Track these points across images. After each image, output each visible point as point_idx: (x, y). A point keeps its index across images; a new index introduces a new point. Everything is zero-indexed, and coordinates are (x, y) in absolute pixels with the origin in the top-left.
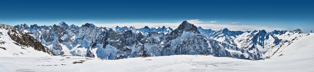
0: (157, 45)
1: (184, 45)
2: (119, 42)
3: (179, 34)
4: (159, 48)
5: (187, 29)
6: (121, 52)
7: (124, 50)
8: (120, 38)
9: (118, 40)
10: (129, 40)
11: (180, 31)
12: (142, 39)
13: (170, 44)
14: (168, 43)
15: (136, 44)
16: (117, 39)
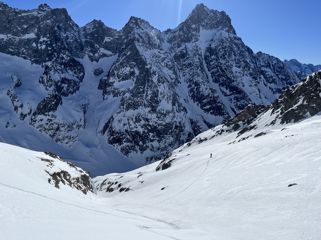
0: (159, 51)
1: (213, 57)
2: (36, 41)
3: (194, 33)
4: (164, 59)
5: (207, 24)
6: (59, 68)
7: (66, 65)
8: (39, 28)
9: (32, 35)
10: (67, 38)
11: (193, 26)
12: (107, 39)
13: (186, 50)
14: (180, 49)
15: (91, 51)
16: (25, 31)
